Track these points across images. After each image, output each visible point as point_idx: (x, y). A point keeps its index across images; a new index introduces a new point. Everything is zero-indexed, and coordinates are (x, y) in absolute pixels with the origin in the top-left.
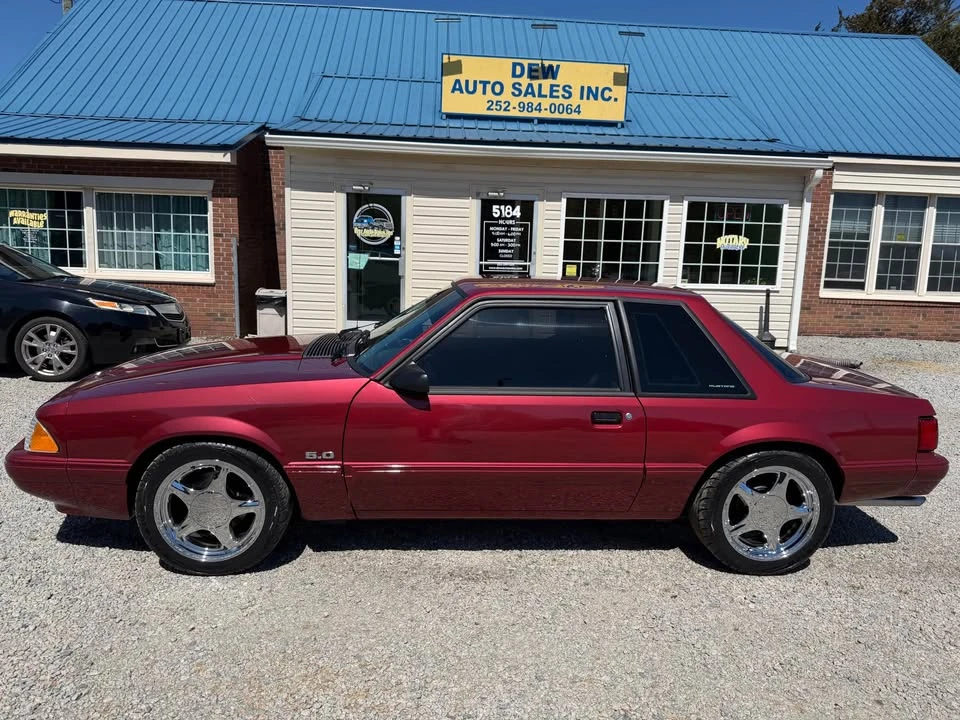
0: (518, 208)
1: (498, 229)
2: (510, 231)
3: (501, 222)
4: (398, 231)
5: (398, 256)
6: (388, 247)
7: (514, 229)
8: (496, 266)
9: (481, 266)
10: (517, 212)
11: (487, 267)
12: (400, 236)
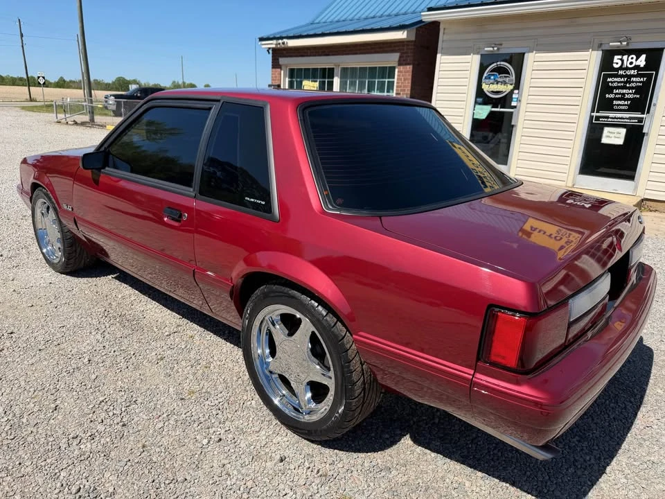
0: (643, 57)
1: (616, 79)
2: (630, 82)
3: (621, 72)
4: (518, 84)
5: (515, 107)
6: (505, 101)
7: (634, 79)
8: (608, 117)
9: (591, 117)
10: (641, 61)
11: (598, 118)
12: (519, 89)
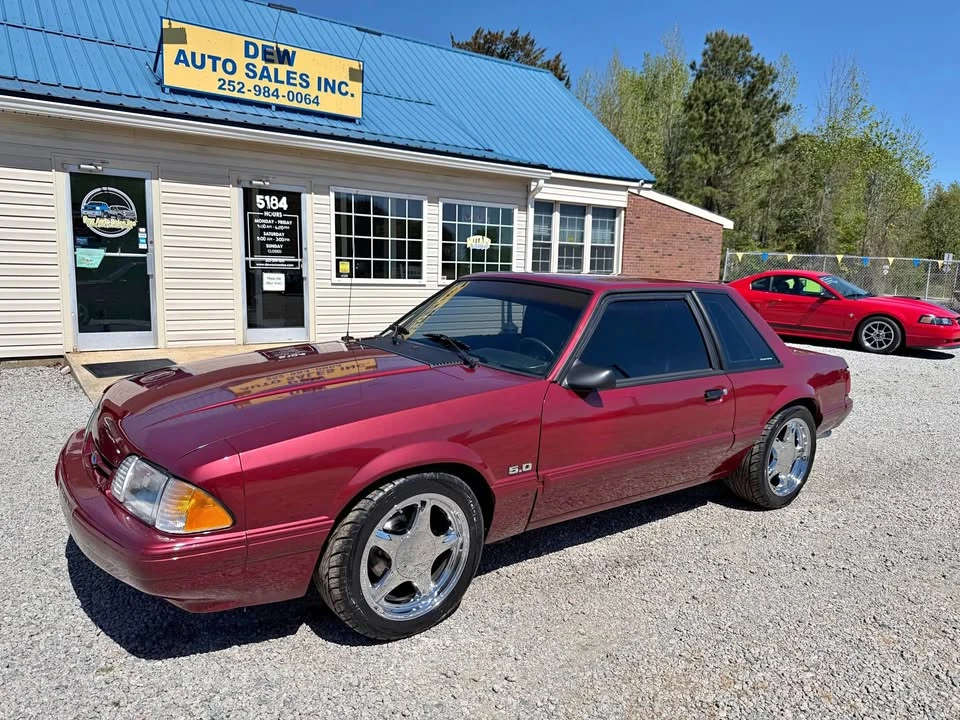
0: (284, 199)
1: (263, 221)
2: (278, 225)
3: (267, 214)
4: (142, 220)
5: (145, 251)
6: (130, 241)
7: (280, 222)
8: (264, 262)
9: (247, 262)
10: (283, 204)
11: (253, 263)
12: (145, 227)
